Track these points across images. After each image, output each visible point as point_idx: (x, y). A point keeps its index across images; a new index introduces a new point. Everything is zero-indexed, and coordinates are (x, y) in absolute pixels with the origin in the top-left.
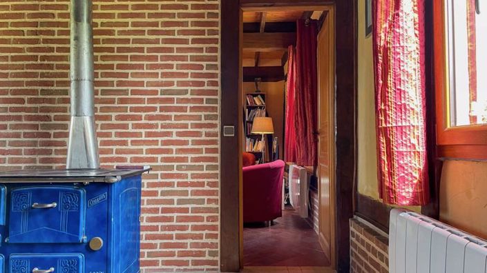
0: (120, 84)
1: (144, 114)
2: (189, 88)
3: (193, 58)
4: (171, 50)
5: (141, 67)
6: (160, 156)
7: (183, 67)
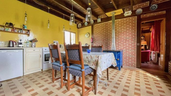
0: (118, 37)
1: (122, 42)
2: (130, 37)
3: (131, 32)
4: (127, 31)
5: (122, 35)
6: (125, 48)
7: (129, 34)
